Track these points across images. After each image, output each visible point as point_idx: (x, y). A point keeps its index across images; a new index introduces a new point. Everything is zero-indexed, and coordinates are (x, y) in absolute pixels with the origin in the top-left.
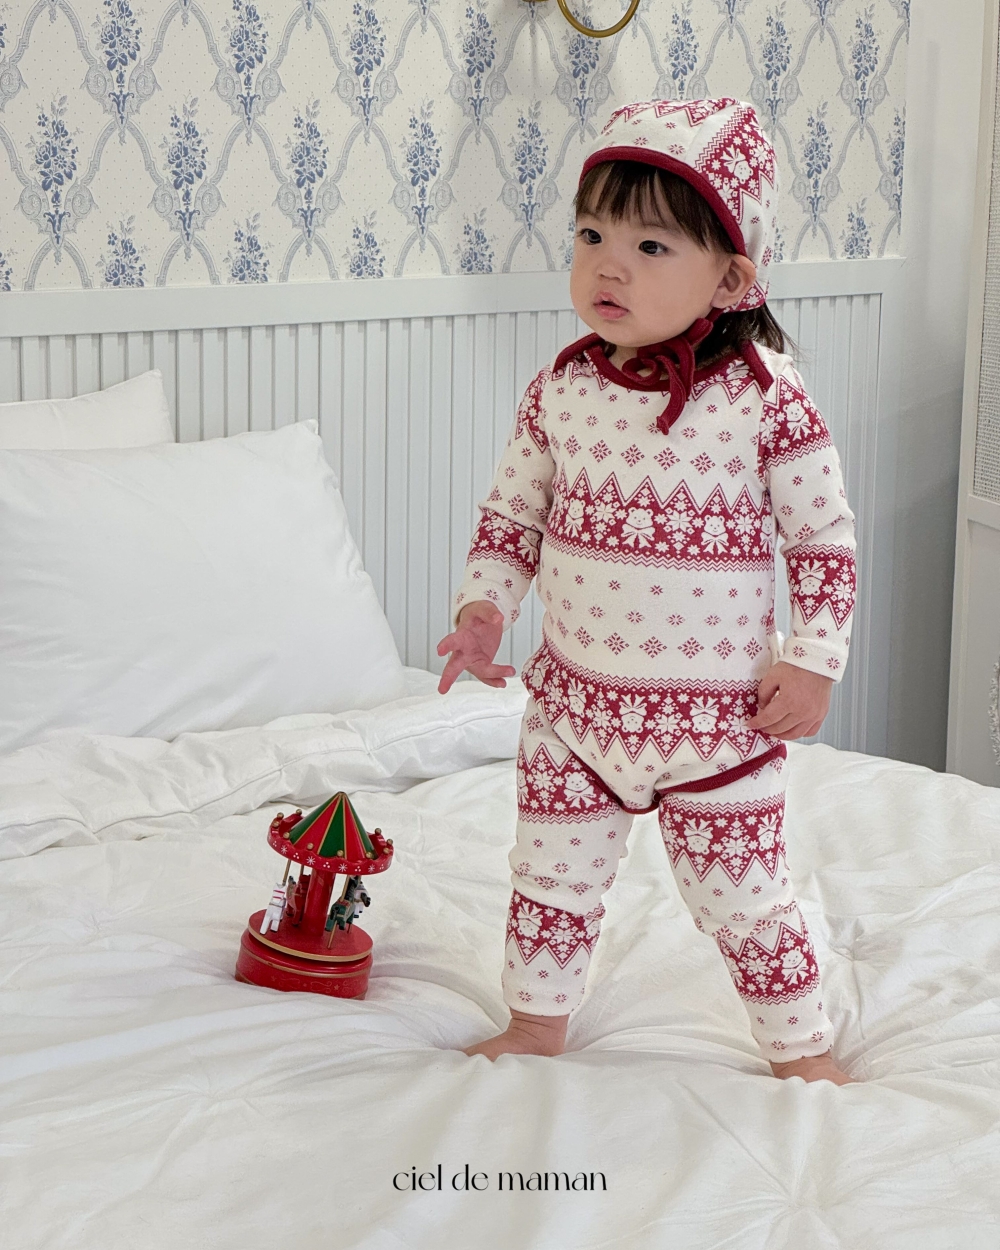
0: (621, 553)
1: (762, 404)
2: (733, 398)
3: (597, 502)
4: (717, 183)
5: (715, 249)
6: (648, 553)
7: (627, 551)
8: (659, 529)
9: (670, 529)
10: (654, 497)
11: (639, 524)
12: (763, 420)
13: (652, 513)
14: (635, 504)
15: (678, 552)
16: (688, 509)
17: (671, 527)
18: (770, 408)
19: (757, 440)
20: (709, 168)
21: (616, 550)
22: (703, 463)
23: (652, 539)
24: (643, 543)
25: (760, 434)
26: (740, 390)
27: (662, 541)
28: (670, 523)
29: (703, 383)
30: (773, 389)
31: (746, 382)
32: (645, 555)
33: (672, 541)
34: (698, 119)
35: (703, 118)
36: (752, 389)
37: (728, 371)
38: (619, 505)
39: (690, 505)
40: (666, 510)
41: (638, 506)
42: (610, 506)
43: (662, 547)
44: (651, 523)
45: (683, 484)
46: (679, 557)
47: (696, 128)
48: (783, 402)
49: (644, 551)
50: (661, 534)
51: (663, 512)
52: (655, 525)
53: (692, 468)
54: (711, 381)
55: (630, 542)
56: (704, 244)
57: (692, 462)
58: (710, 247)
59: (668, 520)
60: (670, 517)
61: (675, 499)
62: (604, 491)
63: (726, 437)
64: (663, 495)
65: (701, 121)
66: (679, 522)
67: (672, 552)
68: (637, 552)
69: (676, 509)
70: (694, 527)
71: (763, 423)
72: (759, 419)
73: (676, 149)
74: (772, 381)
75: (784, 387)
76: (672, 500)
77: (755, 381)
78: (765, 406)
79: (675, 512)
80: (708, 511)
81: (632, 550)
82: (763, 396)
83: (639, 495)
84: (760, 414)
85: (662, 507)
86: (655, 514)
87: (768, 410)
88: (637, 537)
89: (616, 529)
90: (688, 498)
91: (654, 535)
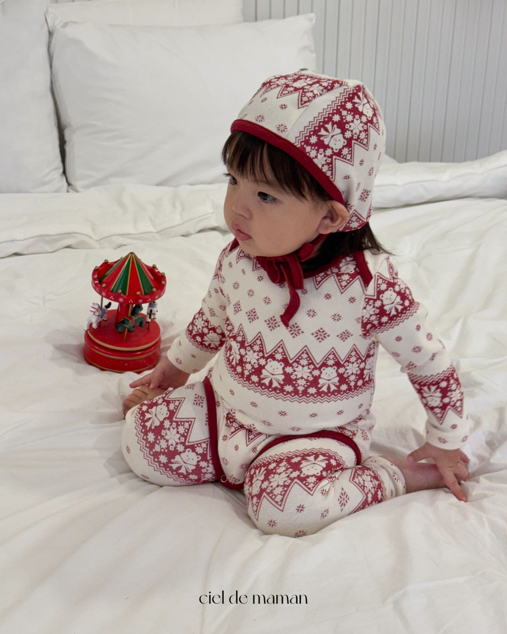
0: (259, 387)
1: (364, 297)
2: (343, 289)
3: (248, 348)
4: (313, 154)
5: (313, 199)
6: (278, 391)
7: (263, 387)
8: (287, 376)
9: (295, 377)
10: (285, 355)
11: (274, 371)
12: (365, 308)
13: (283, 365)
14: (272, 357)
15: (300, 392)
16: (309, 364)
17: (296, 375)
18: (370, 299)
19: (360, 321)
20: (307, 142)
21: (257, 385)
22: (321, 335)
23: (282, 383)
24: (275, 384)
25: (363, 317)
26: (348, 283)
27: (289, 385)
28: (295, 373)
29: (322, 274)
30: (372, 284)
31: (353, 276)
32: (276, 392)
33: (296, 385)
34: (305, 102)
35: (309, 101)
36: (357, 283)
37: (341, 265)
38: (262, 355)
39: (310, 361)
40: (294, 364)
41: (274, 359)
42: (256, 354)
43: (289, 388)
44: (282, 372)
45: (306, 348)
46: (300, 395)
47: (302, 110)
48: (380, 292)
49: (275, 389)
50: (288, 379)
51: (291, 365)
52: (285, 373)
53: (313, 338)
54: (329, 273)
55: (266, 382)
56: (303, 196)
57: (313, 334)
58: (309, 197)
59: (295, 371)
60: (296, 369)
61: (300, 358)
62: (254, 343)
63: (337, 317)
64: (292, 354)
65: (307, 104)
66: (302, 373)
67: (296, 392)
68: (270, 389)
69: (300, 364)
70: (313, 376)
71: (365, 310)
72: (362, 307)
73: (282, 128)
74: (371, 278)
75: (380, 281)
76: (298, 358)
77: (359, 276)
78: (366, 298)
79: (300, 366)
80: (325, 365)
81: (267, 388)
82: (365, 292)
83: (276, 351)
84: (363, 304)
85: (291, 362)
86: (286, 366)
87: (368, 300)
88: (271, 379)
89: (258, 371)
90: (309, 357)
91: (283, 380)
